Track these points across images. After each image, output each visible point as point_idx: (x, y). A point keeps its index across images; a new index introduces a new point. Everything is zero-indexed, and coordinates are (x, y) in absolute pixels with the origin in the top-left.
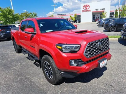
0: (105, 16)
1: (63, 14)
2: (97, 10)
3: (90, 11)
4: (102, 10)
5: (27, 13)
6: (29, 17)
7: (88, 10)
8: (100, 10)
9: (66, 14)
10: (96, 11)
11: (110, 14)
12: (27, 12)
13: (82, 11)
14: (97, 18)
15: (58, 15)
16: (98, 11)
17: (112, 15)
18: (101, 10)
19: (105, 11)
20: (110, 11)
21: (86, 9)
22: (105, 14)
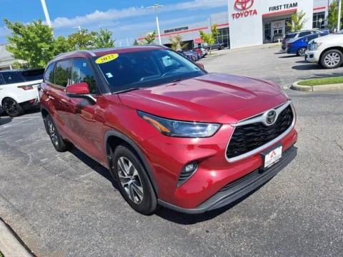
0: (300, 24)
1: (180, 29)
2: (274, 8)
3: (255, 12)
4: (291, 8)
5: (85, 34)
6: (90, 44)
7: (251, 11)
8: (283, 7)
9: (187, 28)
10: (271, 12)
11: (315, 17)
12: (84, 32)
13: (233, 15)
14: (275, 32)
15: (166, 32)
16: (279, 10)
17: (321, 20)
18: (286, 9)
19: (299, 11)
20: (314, 9)
21: (244, 8)
22: (300, 18)
